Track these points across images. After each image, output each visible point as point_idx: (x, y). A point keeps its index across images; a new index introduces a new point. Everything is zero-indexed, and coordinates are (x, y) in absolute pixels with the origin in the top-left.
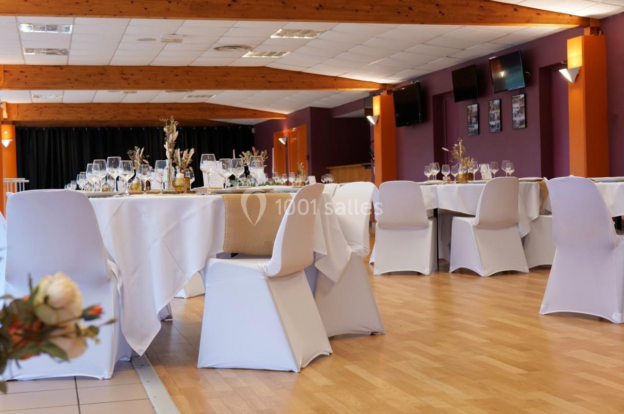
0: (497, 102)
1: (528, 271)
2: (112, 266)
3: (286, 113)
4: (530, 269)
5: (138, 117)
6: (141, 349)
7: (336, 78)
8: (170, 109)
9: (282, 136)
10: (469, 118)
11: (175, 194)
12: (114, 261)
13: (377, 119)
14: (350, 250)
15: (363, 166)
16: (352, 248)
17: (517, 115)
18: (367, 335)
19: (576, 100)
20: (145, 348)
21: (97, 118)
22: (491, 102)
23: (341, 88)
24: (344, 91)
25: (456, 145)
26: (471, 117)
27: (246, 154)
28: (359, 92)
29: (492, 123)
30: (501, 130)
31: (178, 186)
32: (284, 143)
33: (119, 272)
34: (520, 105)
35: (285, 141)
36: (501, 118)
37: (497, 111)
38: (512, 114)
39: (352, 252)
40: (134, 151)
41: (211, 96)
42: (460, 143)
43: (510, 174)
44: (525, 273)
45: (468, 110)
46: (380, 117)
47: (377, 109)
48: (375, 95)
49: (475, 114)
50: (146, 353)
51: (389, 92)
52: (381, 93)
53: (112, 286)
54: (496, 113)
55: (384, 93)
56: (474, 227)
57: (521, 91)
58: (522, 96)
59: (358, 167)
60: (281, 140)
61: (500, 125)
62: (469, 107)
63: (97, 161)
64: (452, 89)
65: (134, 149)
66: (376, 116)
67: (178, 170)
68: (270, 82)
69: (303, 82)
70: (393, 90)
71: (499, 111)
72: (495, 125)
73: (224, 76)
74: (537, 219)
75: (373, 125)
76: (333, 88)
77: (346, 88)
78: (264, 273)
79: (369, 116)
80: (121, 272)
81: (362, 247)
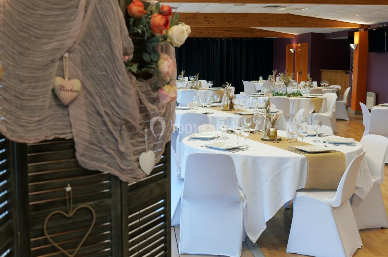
2: (241, 193)
3: (296, 34)
6: (254, 239)
7: (332, 21)
9: (292, 48)
11: (269, 141)
12: (242, 190)
13: (356, 46)
14: (373, 180)
15: (344, 72)
16: (374, 178)
18: (379, 229)
20: (257, 239)
23: (336, 27)
27: (281, 74)
28: (346, 28)
31: (271, 136)
32: (293, 52)
33: (245, 197)
39: (374, 182)
40: (226, 85)
46: (359, 45)
47: (357, 40)
48: (356, 31)
50: (257, 242)
51: (365, 30)
52: (360, 30)
53: (241, 204)
55: (362, 30)
60: (291, 50)
65: (226, 84)
66: (356, 44)
68: (292, 23)
69: (312, 23)
70: (368, 29)
73: (265, 19)
75: (353, 49)
76: (331, 27)
77: (338, 27)
78: (330, 205)
79: (351, 44)
80: (246, 196)
81: (380, 178)
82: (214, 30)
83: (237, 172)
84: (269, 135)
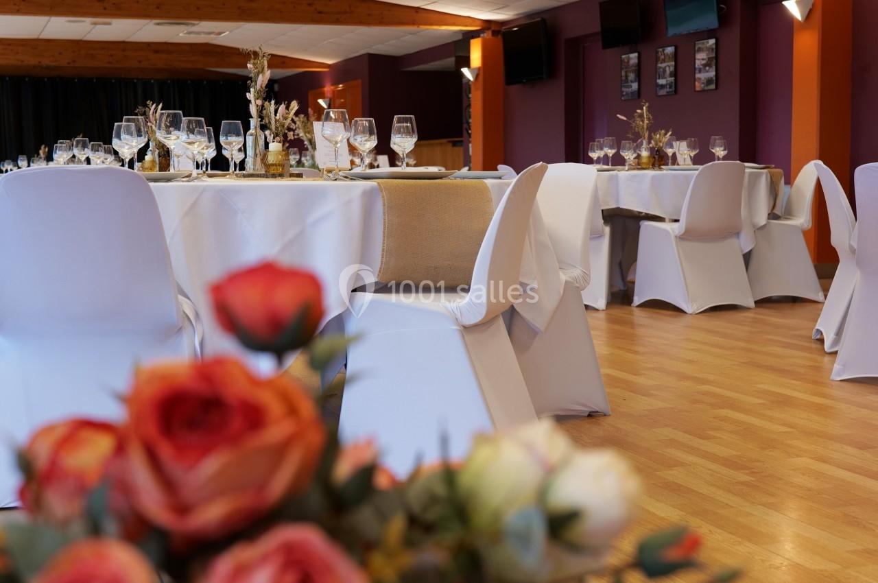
0: (670, 50)
1: (754, 305)
2: (186, 306)
3: (330, 62)
4: (756, 302)
5: (109, 62)
7: (417, 9)
8: (157, 52)
9: (323, 97)
10: (623, 74)
12: (185, 296)
13: (476, 72)
15: (449, 142)
16: (564, 273)
17: (702, 70)
18: (582, 416)
19: (806, 47)
21: (46, 62)
22: (661, 50)
23: (425, 25)
24: (428, 29)
25: (639, 111)
26: (626, 72)
28: (450, 30)
29: (661, 82)
30: (676, 92)
31: (273, 165)
32: (326, 107)
34: (707, 55)
35: (328, 103)
36: (675, 74)
37: (669, 64)
38: (695, 68)
39: (566, 281)
40: (147, 109)
41: (220, 34)
42: (644, 108)
43: (721, 157)
44: (750, 309)
45: (622, 61)
46: (481, 69)
47: (476, 57)
48: (473, 37)
49: (634, 68)
51: (495, 33)
52: (482, 35)
53: (186, 339)
54: (669, 66)
55: (487, 35)
56: (676, 237)
57: (710, 34)
58: (712, 42)
59: (441, 144)
60: (321, 101)
61: (673, 84)
62: (623, 56)
63: (129, 119)
64: (598, 29)
65: (145, 106)
66: (474, 69)
67: (270, 138)
68: (319, 13)
69: (369, 15)
70: (503, 30)
71: (673, 63)
72: (666, 85)
74: (764, 226)
75: (469, 80)
76: (414, 24)
77: (431, 25)
78: (457, 319)
79: (463, 67)
80: (199, 313)
81: (580, 271)
82: (124, 50)
83: (168, 241)
84: (264, 164)
